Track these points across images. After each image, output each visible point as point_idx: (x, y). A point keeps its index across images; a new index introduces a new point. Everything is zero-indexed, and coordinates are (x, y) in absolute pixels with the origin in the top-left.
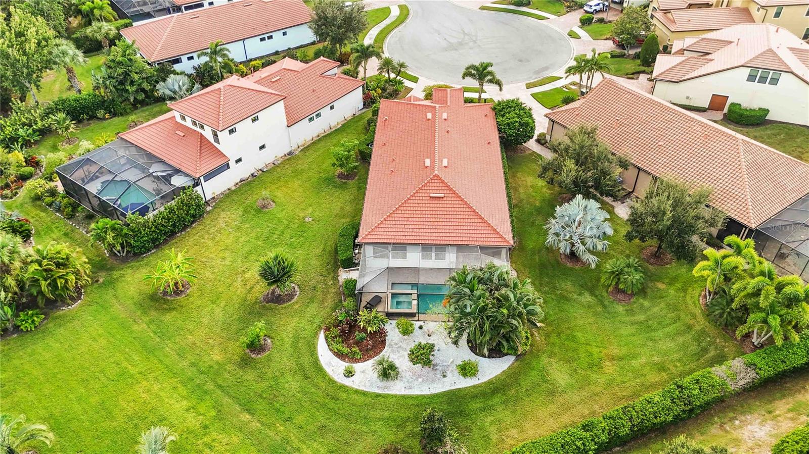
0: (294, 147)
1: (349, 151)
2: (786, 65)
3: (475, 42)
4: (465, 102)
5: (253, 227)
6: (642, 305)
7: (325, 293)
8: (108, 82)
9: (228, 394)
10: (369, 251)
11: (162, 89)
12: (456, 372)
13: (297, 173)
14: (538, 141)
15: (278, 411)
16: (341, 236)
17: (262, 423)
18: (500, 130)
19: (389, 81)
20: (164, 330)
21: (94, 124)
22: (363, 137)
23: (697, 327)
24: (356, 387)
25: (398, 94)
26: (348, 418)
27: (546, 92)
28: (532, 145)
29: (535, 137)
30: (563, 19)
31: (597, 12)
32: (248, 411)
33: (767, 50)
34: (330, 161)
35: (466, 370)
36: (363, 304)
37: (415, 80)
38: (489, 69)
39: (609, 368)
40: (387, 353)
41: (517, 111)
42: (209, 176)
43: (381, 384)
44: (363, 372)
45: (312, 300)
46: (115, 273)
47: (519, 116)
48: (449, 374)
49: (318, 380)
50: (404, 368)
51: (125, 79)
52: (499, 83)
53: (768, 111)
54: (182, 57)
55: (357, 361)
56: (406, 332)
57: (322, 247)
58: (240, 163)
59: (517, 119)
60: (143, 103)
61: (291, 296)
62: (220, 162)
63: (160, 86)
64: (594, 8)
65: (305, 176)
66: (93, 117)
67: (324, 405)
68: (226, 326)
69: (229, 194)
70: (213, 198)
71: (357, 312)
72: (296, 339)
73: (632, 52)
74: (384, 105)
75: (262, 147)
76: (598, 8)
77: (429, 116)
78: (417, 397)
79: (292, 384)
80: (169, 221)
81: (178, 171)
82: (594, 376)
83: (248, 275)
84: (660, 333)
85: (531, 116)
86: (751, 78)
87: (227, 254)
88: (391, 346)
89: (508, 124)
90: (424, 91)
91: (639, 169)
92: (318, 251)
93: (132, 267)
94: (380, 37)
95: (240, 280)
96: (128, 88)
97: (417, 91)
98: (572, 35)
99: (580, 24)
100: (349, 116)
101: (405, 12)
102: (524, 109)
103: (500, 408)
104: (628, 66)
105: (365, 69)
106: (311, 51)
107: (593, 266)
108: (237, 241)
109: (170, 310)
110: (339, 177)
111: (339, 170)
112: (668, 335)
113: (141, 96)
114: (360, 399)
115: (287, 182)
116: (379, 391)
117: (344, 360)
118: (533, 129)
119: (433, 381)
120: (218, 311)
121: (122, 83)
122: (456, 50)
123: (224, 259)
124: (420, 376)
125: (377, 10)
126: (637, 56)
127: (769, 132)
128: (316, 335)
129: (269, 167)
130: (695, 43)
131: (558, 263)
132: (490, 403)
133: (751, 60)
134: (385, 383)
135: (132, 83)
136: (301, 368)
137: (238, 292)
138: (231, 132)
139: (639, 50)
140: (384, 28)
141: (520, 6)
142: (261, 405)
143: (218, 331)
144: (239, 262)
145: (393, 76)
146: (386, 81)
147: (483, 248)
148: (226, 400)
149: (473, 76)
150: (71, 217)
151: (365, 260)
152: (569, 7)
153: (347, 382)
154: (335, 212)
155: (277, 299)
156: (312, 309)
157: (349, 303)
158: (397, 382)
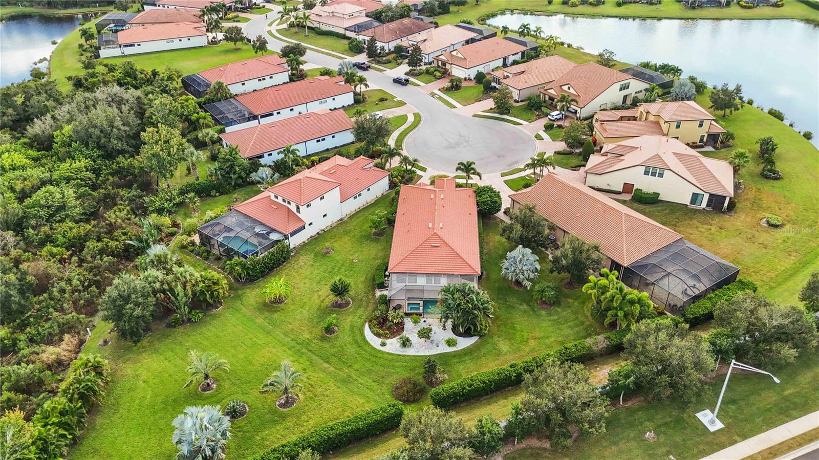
0: (344, 215)
1: (381, 218)
2: (667, 165)
3: (467, 142)
4: (456, 187)
5: (321, 265)
6: (557, 310)
7: (368, 303)
8: (219, 173)
9: (315, 354)
10: (394, 277)
11: (254, 176)
12: (444, 343)
13: (347, 233)
14: (505, 213)
15: (344, 362)
16: (376, 270)
17: (336, 369)
18: (478, 205)
19: (406, 171)
20: (275, 323)
21: (209, 200)
22: (389, 209)
23: (588, 323)
24: (387, 351)
25: (412, 180)
26: (383, 366)
27: (514, 179)
28: (500, 215)
29: (503, 210)
30: (533, 124)
31: (558, 120)
32: (327, 362)
33: (656, 155)
34: (367, 225)
35: (450, 343)
36: (391, 308)
37: (424, 170)
38: (473, 166)
39: (532, 343)
40: (405, 334)
41: (490, 194)
42: (293, 234)
43: (401, 350)
44: (392, 344)
45: (360, 307)
46: (239, 291)
47: (490, 197)
48: (440, 345)
49: (366, 347)
50: (415, 342)
51: (231, 171)
52: (479, 175)
53: (659, 194)
54: (265, 154)
55: (388, 338)
56: (416, 322)
57: (364, 277)
58: (311, 226)
59: (489, 199)
60: (240, 186)
61: (347, 304)
62: (300, 225)
63: (253, 175)
64: (555, 117)
65: (352, 234)
66: (209, 195)
67: (369, 360)
68: (311, 320)
69: (304, 245)
70: (295, 248)
71: (387, 311)
72: (352, 327)
73: (578, 151)
74: (403, 188)
75: (325, 216)
76: (558, 117)
77: (432, 196)
78: (422, 356)
79: (351, 350)
80: (271, 261)
81: (274, 230)
82: (523, 347)
83: (320, 293)
84: (565, 326)
85: (499, 197)
86: (646, 173)
87: (306, 281)
88: (407, 331)
89: (483, 202)
90: (430, 179)
91: (565, 231)
92: (362, 279)
93: (249, 288)
94: (400, 138)
95: (316, 295)
96: (232, 176)
97: (425, 179)
98: (538, 137)
99: (544, 129)
100: (379, 195)
101: (418, 118)
102: (494, 192)
103: (468, 362)
104: (574, 161)
105: (391, 164)
106: (352, 150)
107: (529, 288)
108: (312, 273)
109: (276, 311)
110: (374, 235)
111: (374, 230)
112: (570, 327)
113: (240, 181)
114: (390, 357)
115: (341, 238)
116: (401, 354)
117: (380, 338)
118: (500, 206)
119: (431, 349)
120: (305, 312)
121: (228, 173)
122: (454, 148)
123: (305, 283)
124: (424, 346)
125: (398, 117)
126: (580, 154)
127: (659, 208)
128: (363, 325)
129: (328, 229)
130: (614, 148)
131: (510, 287)
132: (463, 359)
133: (645, 161)
134: (404, 349)
135: (235, 173)
136: (356, 342)
137: (316, 302)
138: (308, 206)
139: (581, 150)
140: (403, 131)
141: (502, 114)
142: (334, 360)
143: (306, 322)
144: (315, 285)
145: (409, 167)
146: (404, 171)
147: (462, 276)
148: (314, 357)
149: (462, 170)
150: (207, 259)
151: (391, 285)
152: (538, 115)
153: (383, 349)
154: (372, 257)
155: (340, 306)
156: (360, 311)
157: (383, 307)
158: (411, 349)
